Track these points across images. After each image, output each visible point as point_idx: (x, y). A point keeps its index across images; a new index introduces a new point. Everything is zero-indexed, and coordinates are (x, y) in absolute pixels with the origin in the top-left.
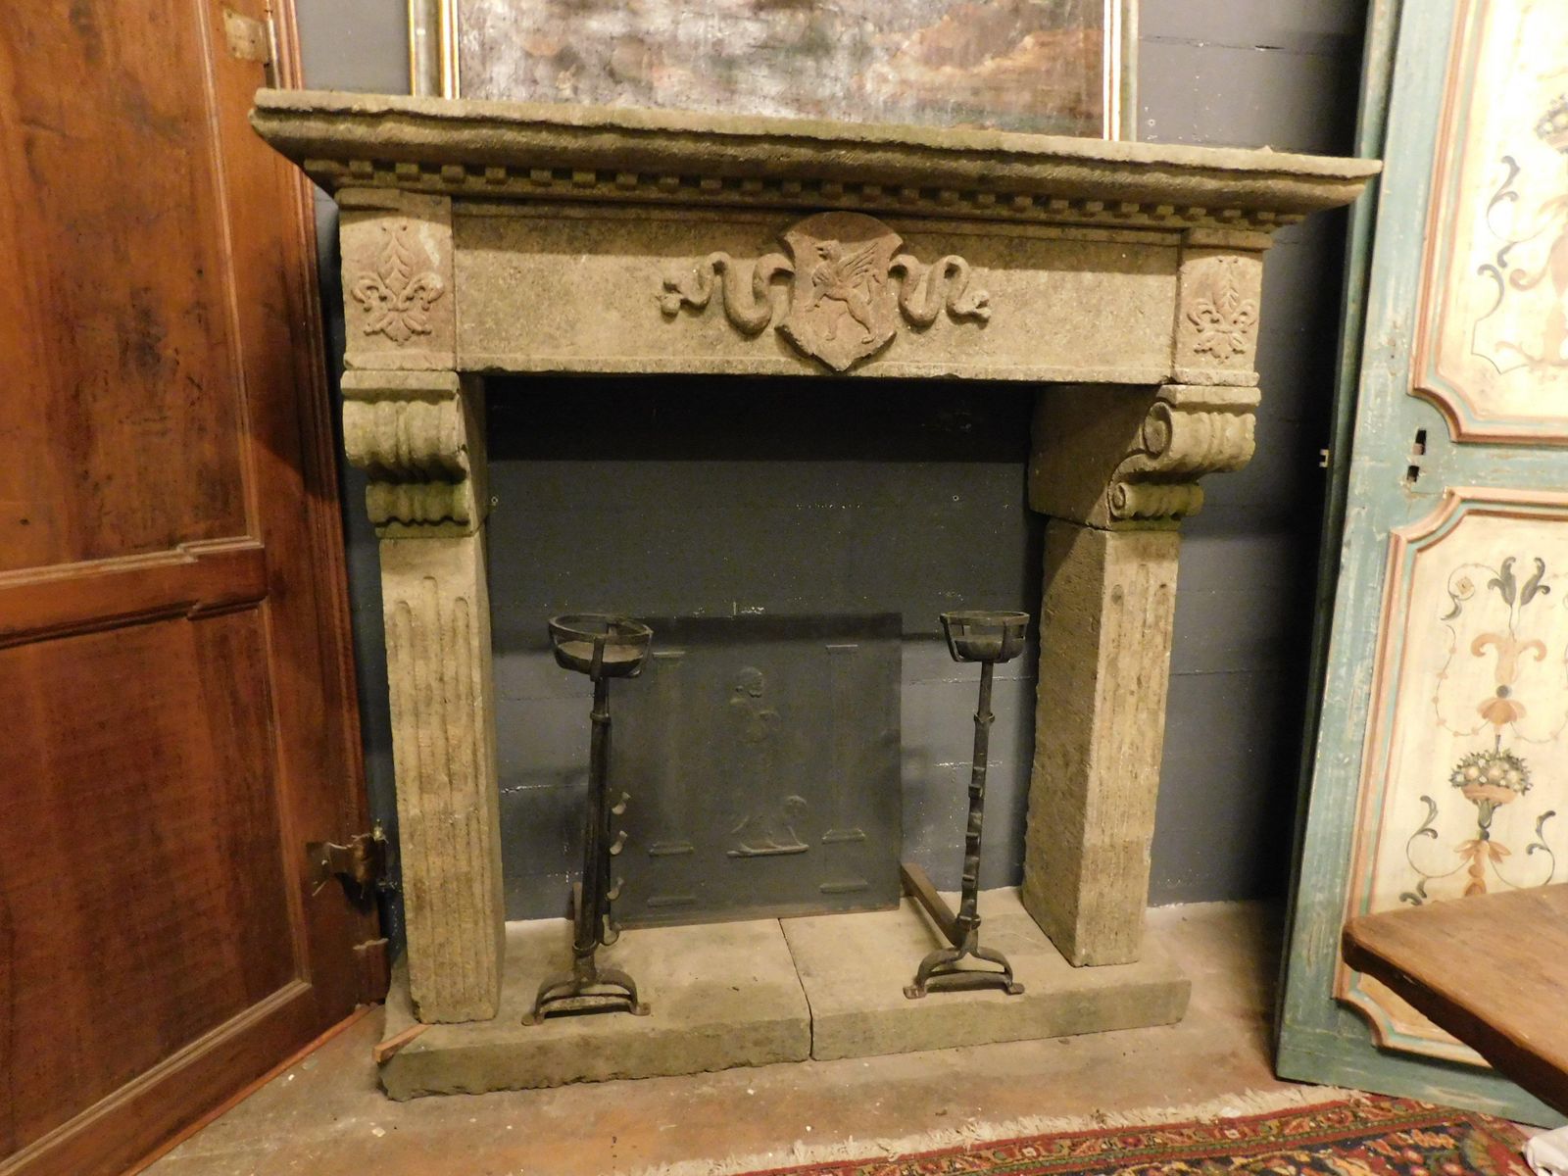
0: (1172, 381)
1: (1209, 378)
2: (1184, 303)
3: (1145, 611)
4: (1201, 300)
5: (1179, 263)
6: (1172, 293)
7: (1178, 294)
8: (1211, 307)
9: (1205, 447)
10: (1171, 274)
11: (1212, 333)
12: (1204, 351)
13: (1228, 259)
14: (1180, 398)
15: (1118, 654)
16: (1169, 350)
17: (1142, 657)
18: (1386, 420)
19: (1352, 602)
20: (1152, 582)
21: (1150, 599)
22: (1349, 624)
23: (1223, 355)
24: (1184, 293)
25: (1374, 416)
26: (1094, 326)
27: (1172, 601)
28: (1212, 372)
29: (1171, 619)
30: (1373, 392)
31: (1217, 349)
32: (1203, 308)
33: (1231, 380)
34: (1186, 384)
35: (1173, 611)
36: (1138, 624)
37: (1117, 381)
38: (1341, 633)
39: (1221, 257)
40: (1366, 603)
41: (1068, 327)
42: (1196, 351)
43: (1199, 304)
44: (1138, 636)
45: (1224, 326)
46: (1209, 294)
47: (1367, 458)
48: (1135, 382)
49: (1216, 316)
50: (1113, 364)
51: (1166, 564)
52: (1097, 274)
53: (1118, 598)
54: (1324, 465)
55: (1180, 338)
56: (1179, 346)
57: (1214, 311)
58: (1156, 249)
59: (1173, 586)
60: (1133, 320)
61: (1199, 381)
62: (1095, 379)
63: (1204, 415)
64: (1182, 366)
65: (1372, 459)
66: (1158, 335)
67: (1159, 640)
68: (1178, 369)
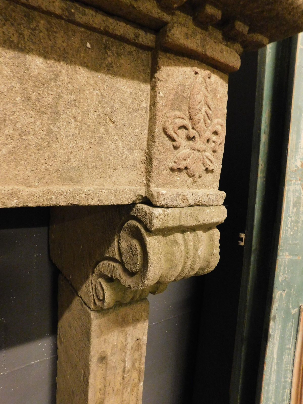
0: (147, 201)
1: (185, 199)
2: (159, 114)
3: (124, 361)
4: (178, 113)
5: (154, 68)
6: (146, 104)
7: (153, 104)
8: (187, 122)
9: (180, 268)
10: (145, 81)
11: (188, 151)
12: (180, 170)
13: (204, 73)
14: (157, 224)
15: (104, 399)
16: (143, 167)
17: (123, 394)
18: (300, 225)
19: (275, 361)
20: (129, 340)
21: (128, 353)
22: (274, 377)
23: (197, 175)
24: (160, 102)
25: (292, 221)
26: (50, 132)
27: (144, 348)
28: (187, 192)
29: (144, 360)
30: (292, 203)
31: (191, 167)
32: (180, 122)
33: (204, 200)
34: (162, 207)
35: (144, 354)
36: (120, 370)
37: (83, 203)
38: (268, 385)
39: (197, 70)
40: (285, 360)
41: (9, 131)
42: (172, 170)
43: (176, 117)
44: (120, 379)
45: (199, 144)
46: (185, 107)
47: (287, 253)
48: (106, 203)
49: (192, 133)
50: (78, 182)
51: (139, 325)
52: (51, 62)
53: (103, 359)
54: (242, 244)
55: (157, 155)
56: (155, 163)
57: (190, 127)
58: (128, 48)
59: (145, 338)
60: (102, 130)
61: (175, 203)
62: (54, 202)
63: (179, 236)
64: (157, 185)
65: (290, 255)
66: (131, 150)
67: (135, 374)
68: (154, 189)
